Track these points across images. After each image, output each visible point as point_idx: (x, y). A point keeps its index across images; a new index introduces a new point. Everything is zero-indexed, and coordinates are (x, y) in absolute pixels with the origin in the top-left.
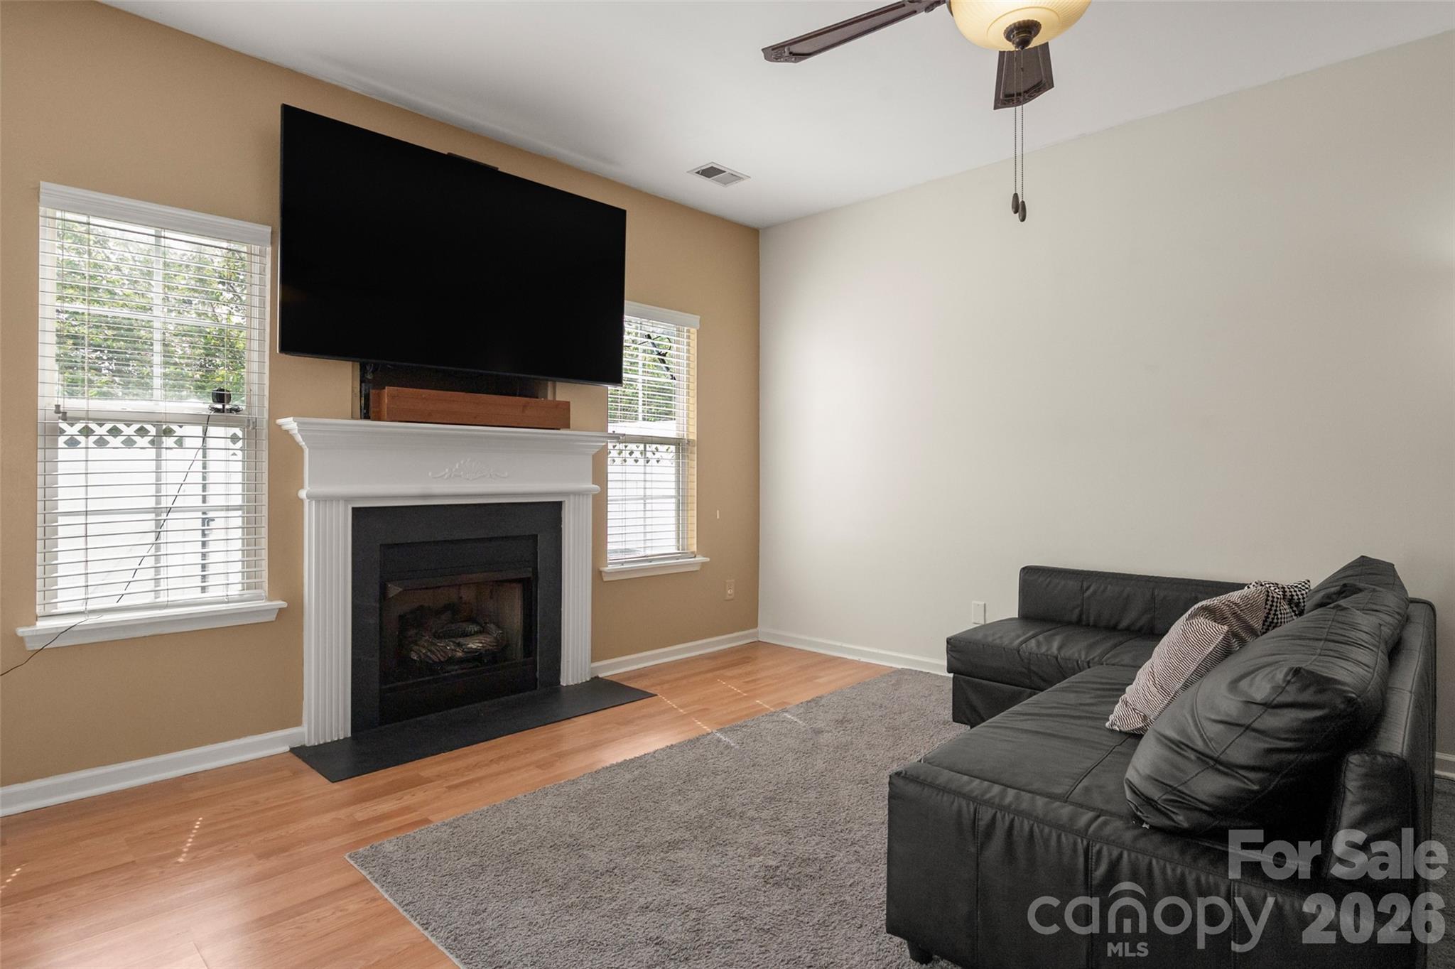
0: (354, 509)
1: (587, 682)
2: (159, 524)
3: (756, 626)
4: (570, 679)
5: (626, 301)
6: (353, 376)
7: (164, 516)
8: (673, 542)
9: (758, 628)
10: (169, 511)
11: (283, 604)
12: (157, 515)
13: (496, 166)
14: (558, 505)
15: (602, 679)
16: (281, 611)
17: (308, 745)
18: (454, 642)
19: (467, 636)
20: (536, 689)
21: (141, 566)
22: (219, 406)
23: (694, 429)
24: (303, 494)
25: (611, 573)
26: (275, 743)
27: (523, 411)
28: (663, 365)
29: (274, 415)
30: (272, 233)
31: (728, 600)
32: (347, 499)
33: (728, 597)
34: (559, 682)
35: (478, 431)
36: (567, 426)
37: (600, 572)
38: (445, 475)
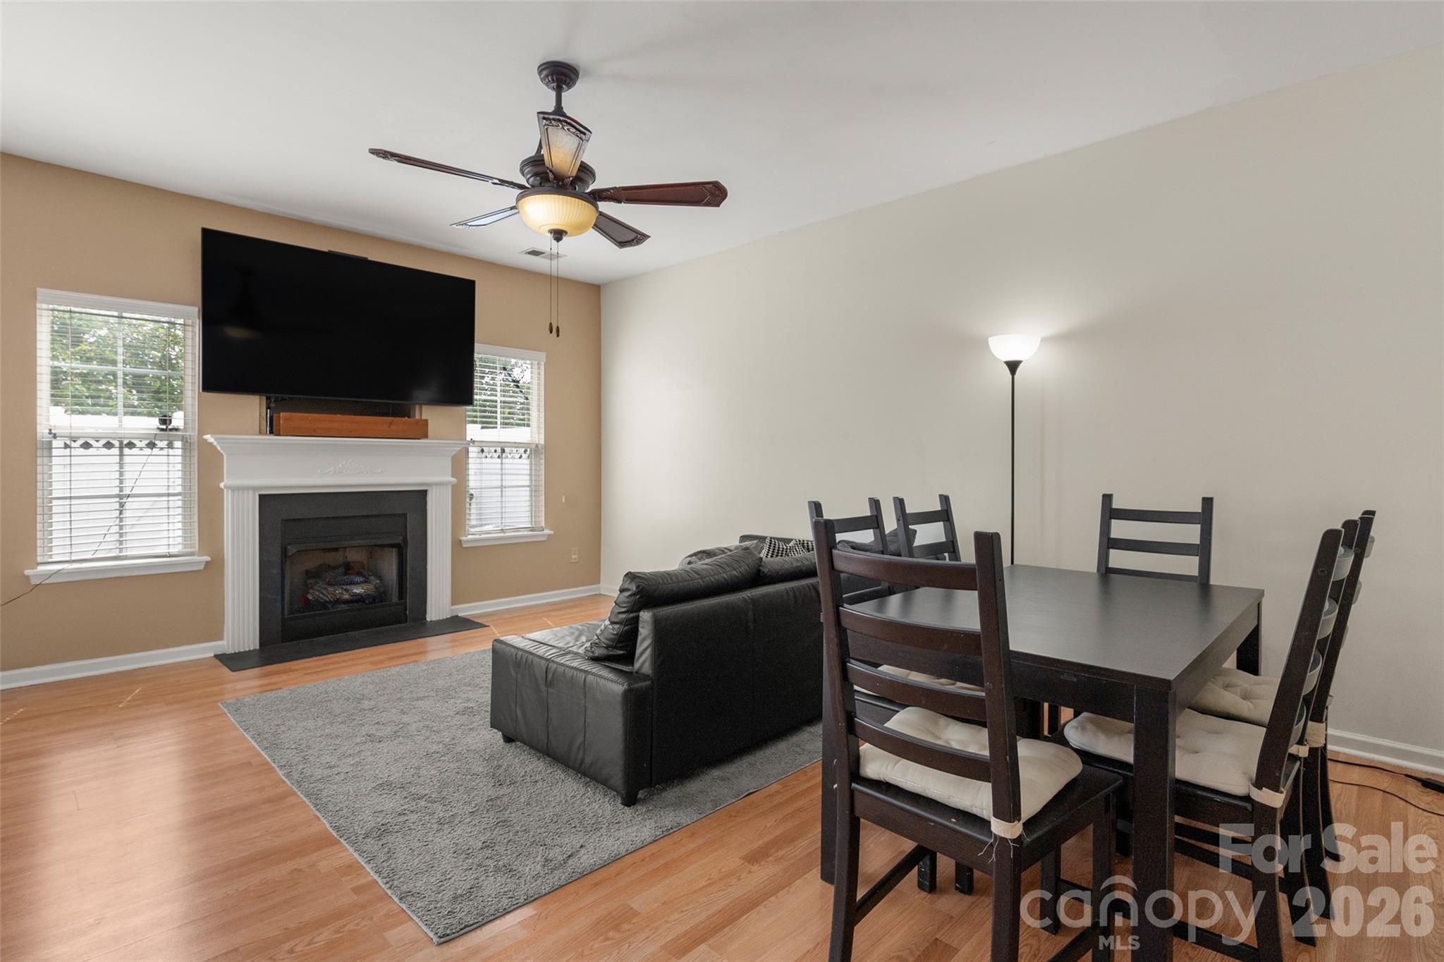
0: (260, 495)
1: (447, 619)
2: (122, 505)
3: (599, 583)
4: (433, 616)
5: (476, 345)
6: (260, 404)
7: (124, 500)
8: (528, 519)
9: (600, 585)
10: (129, 496)
11: (208, 558)
12: (120, 499)
13: (366, 256)
14: (424, 493)
15: (461, 617)
16: (207, 562)
17: (227, 653)
18: (342, 589)
19: (354, 584)
20: (406, 622)
21: (110, 532)
22: (164, 427)
23: (542, 437)
24: (222, 485)
25: (467, 541)
26: (204, 651)
27: (389, 427)
28: (518, 390)
29: (201, 433)
30: (199, 311)
31: (573, 563)
32: (254, 489)
33: (573, 561)
34: (425, 619)
35: (345, 441)
36: (426, 436)
37: (461, 541)
38: (330, 472)
